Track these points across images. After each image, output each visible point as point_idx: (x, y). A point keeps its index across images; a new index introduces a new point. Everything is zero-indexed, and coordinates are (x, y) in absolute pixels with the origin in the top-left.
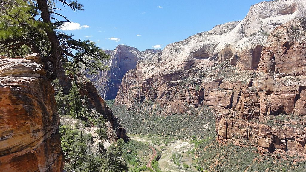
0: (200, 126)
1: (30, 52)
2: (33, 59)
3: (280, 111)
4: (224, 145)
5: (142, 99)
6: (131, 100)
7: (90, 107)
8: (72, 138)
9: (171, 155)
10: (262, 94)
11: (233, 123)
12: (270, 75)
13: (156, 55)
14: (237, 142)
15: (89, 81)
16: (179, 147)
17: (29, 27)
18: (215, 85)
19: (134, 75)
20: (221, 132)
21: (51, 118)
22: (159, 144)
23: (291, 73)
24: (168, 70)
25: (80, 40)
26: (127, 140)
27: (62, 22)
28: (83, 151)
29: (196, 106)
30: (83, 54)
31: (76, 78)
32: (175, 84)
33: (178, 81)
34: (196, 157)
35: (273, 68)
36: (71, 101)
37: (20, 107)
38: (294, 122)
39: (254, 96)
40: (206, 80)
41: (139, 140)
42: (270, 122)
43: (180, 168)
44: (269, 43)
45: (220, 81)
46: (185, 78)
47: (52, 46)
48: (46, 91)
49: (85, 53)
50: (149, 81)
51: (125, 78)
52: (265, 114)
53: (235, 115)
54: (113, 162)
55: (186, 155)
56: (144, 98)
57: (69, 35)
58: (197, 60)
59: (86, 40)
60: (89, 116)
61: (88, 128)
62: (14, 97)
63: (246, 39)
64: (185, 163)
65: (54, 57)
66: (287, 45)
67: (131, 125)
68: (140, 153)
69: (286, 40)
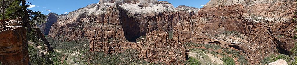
0: (83, 45)
1: (18, 17)
2: (19, 20)
3: (111, 37)
4: (93, 52)
5: (59, 35)
6: (55, 35)
7: (38, 38)
8: (31, 50)
9: (71, 57)
10: (105, 32)
11: (96, 43)
12: (108, 24)
13: (65, 16)
14: (98, 50)
15: (38, 27)
16: (75, 54)
17: (18, 8)
18: (88, 29)
19: (56, 25)
20: (91, 47)
21: (25, 41)
22: (67, 53)
23: (114, 24)
24: (70, 22)
25: (35, 11)
26: (53, 51)
27: (29, 5)
28: (35, 55)
29: (81, 37)
30: (36, 17)
31: (33, 26)
32: (73, 28)
33: (74, 27)
34: (82, 58)
35: (108, 22)
36: (31, 35)
37: (15, 37)
38: (116, 41)
39: (103, 32)
40: (85, 26)
41: (58, 51)
42: (109, 42)
43: (76, 63)
44: (107, 13)
45: (90, 27)
46: (77, 26)
47: (26, 14)
48: (24, 31)
49: (37, 16)
50: (62, 27)
51: (52, 26)
52: (107, 39)
53: (96, 40)
54: (47, 60)
55: (78, 57)
56: (60, 34)
57: (32, 10)
58: (81, 19)
59: (38, 11)
60: (38, 41)
61: (37, 46)
62: (14, 33)
63: (99, 11)
64: (78, 60)
65: (26, 19)
66: (113, 14)
67: (55, 45)
68: (58, 57)
69: (112, 12)
